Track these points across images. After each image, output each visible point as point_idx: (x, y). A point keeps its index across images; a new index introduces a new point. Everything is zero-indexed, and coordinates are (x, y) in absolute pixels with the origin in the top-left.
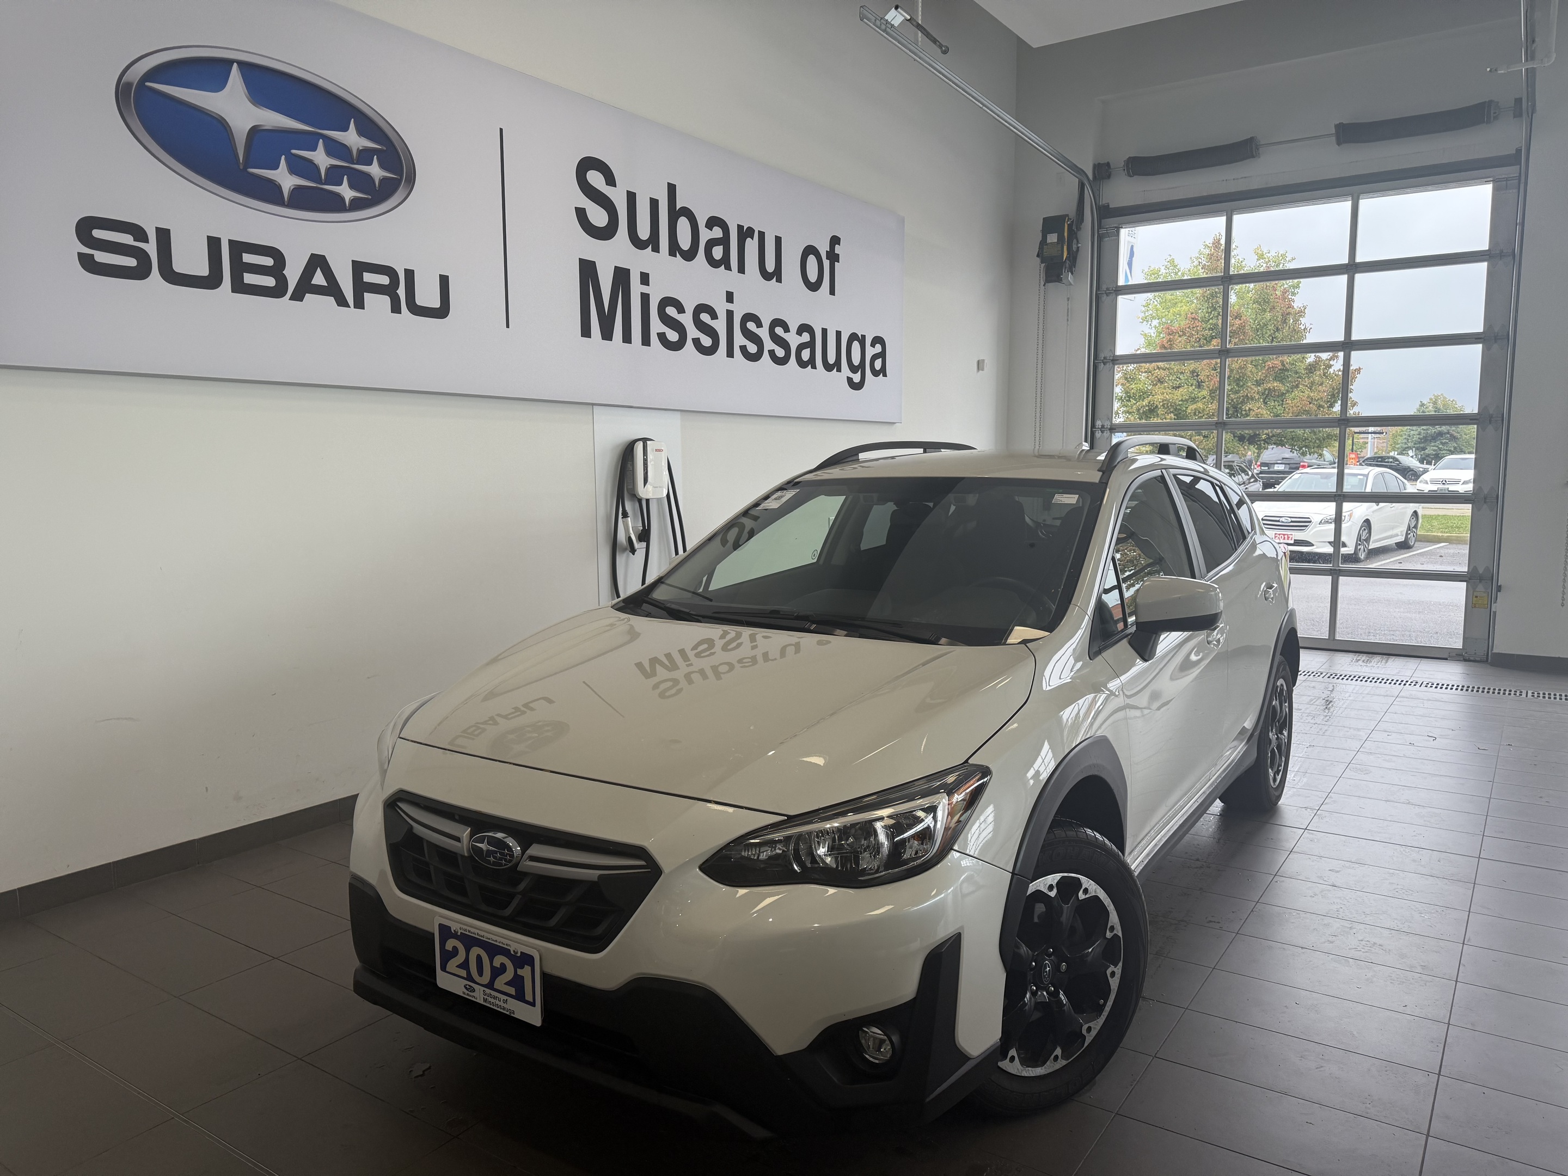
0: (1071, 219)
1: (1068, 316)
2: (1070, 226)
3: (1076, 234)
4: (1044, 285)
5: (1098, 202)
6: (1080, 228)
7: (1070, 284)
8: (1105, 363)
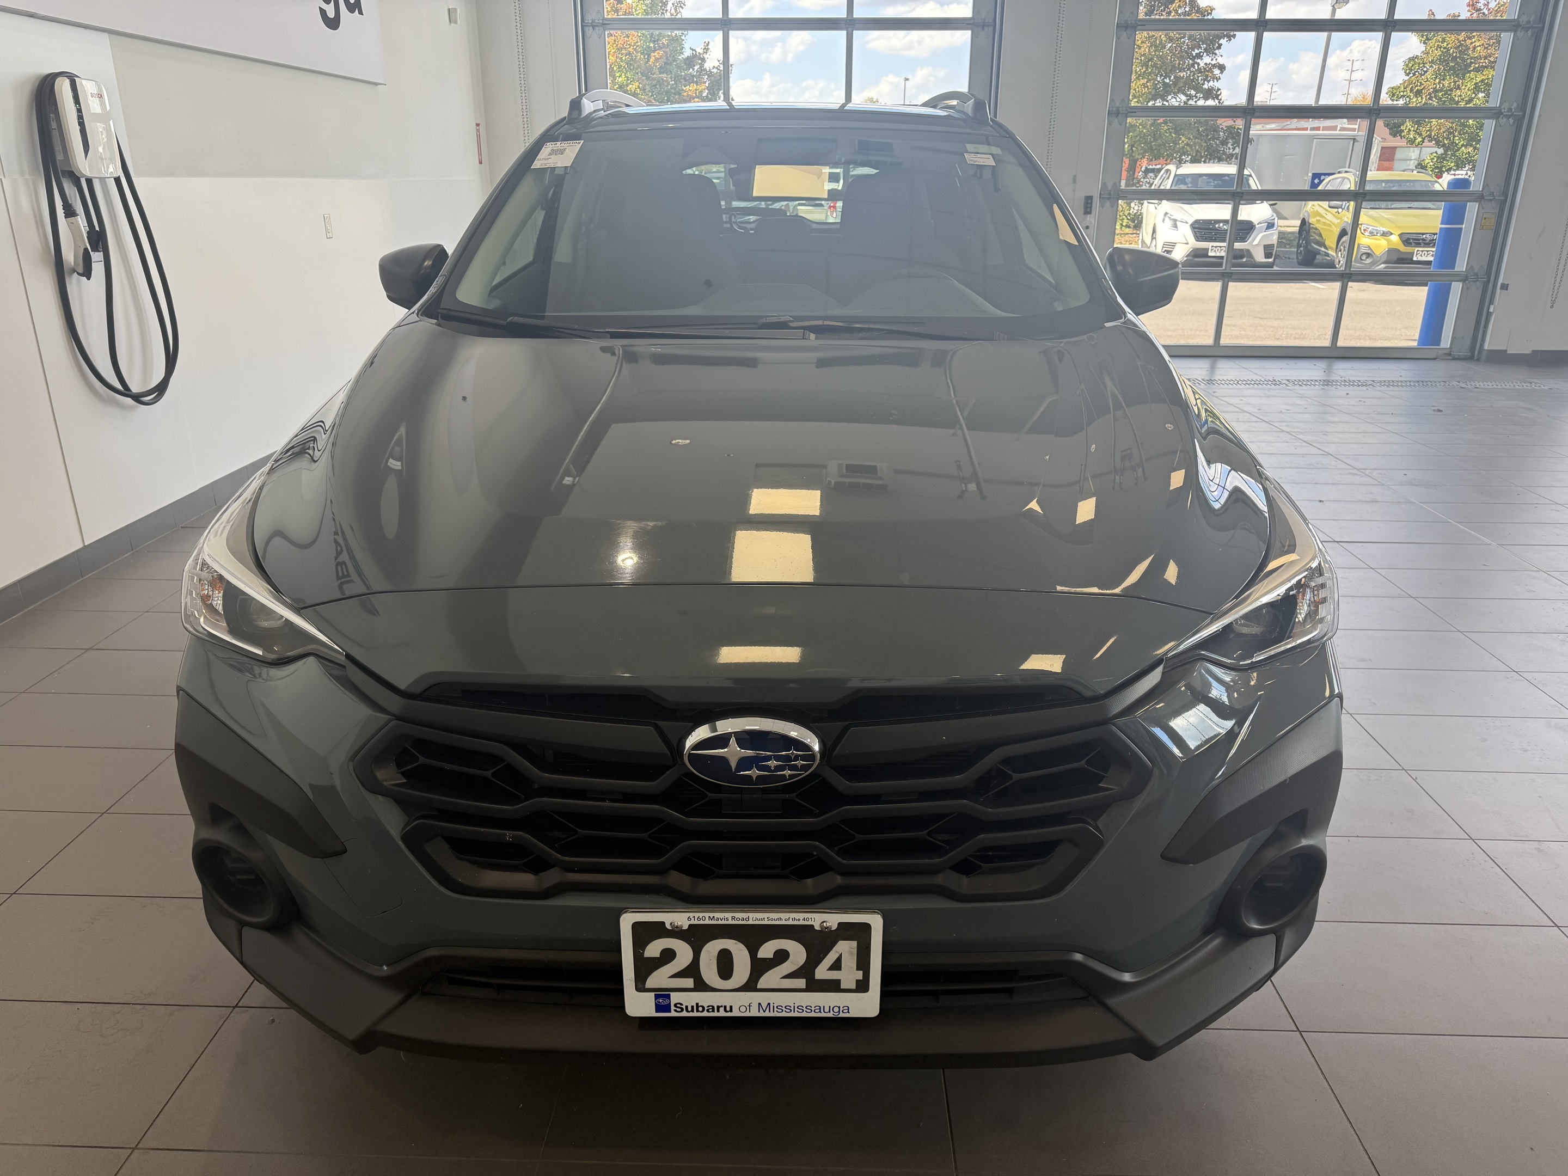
8: (594, 27)
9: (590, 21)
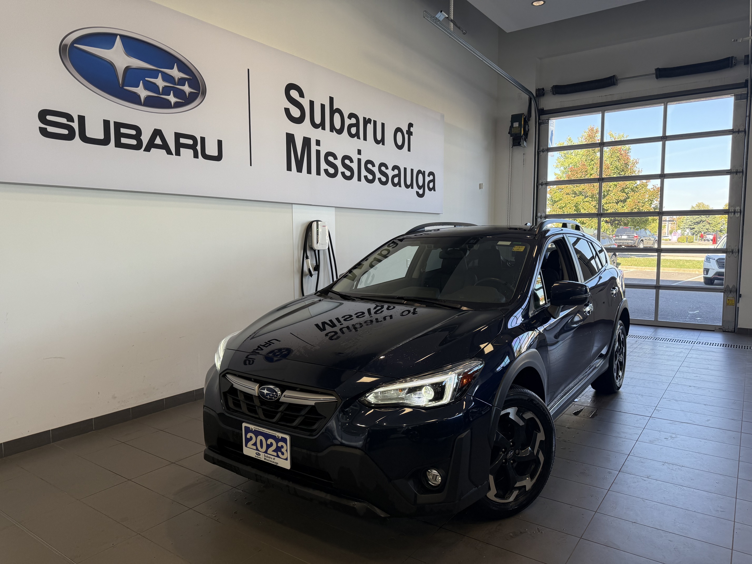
0: (525, 115)
1: (524, 162)
2: (525, 119)
3: (528, 122)
4: (512, 147)
5: (538, 108)
6: (530, 120)
7: (525, 147)
8: (542, 185)
9: (541, 183)
